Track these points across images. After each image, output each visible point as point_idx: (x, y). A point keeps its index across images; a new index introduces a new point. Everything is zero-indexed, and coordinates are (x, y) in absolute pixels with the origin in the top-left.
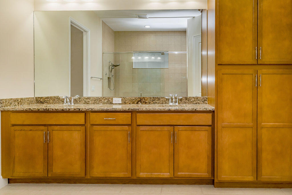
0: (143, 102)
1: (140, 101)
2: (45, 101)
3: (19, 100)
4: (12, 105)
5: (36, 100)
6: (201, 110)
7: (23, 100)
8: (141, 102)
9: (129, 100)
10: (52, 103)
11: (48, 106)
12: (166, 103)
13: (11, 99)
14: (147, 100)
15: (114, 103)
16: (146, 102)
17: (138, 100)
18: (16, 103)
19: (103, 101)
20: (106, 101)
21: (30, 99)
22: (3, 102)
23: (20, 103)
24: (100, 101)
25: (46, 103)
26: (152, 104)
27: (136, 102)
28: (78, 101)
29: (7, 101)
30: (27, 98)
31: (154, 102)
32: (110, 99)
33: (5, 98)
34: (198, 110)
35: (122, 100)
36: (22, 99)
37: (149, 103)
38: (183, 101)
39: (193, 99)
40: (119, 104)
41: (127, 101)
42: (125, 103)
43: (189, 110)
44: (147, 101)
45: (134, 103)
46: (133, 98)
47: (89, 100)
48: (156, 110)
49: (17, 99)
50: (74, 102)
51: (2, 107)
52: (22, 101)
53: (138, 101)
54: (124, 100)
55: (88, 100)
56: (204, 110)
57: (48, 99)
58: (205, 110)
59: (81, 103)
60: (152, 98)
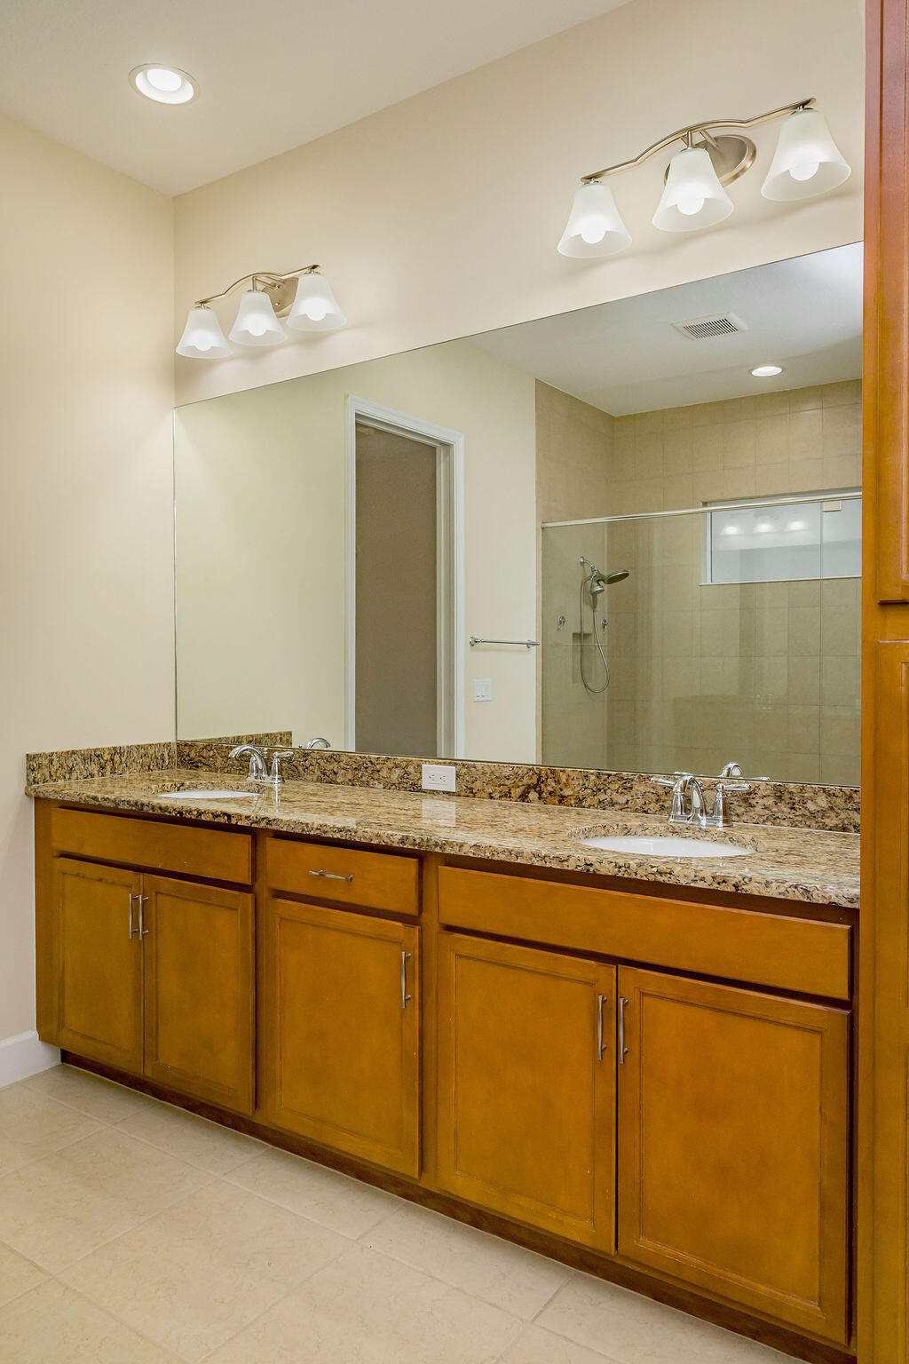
0: (550, 793)
1: (535, 787)
2: (203, 760)
3: (106, 757)
4: (74, 775)
5: (180, 754)
6: (773, 892)
7: (121, 754)
8: (540, 793)
9: (486, 779)
10: (222, 769)
11: (187, 783)
12: (662, 807)
13: (73, 753)
14: (566, 785)
15: (426, 785)
16: (563, 797)
17: (526, 781)
18: (94, 768)
19: (384, 773)
20: (395, 775)
21: (151, 752)
22: (40, 766)
23: (108, 768)
24: (376, 776)
25: (205, 768)
26: (592, 809)
27: (517, 792)
28: (301, 769)
29: (56, 759)
30: (138, 747)
31: (602, 797)
32: (411, 769)
33: (48, 751)
34: (752, 889)
35: (458, 776)
36: (116, 751)
37: (580, 802)
38: (758, 809)
39: (823, 802)
40: (448, 793)
41: (478, 785)
42: (471, 793)
43: (700, 885)
44: (567, 792)
45: (507, 795)
46: (507, 771)
47: (335, 766)
48: (524, 862)
49: (95, 750)
50: (280, 772)
51: (35, 782)
52: (117, 758)
53: (529, 788)
54: (467, 778)
55: (331, 767)
56: (790, 897)
57: (211, 753)
58: (798, 896)
59: (309, 777)
60: (593, 778)
